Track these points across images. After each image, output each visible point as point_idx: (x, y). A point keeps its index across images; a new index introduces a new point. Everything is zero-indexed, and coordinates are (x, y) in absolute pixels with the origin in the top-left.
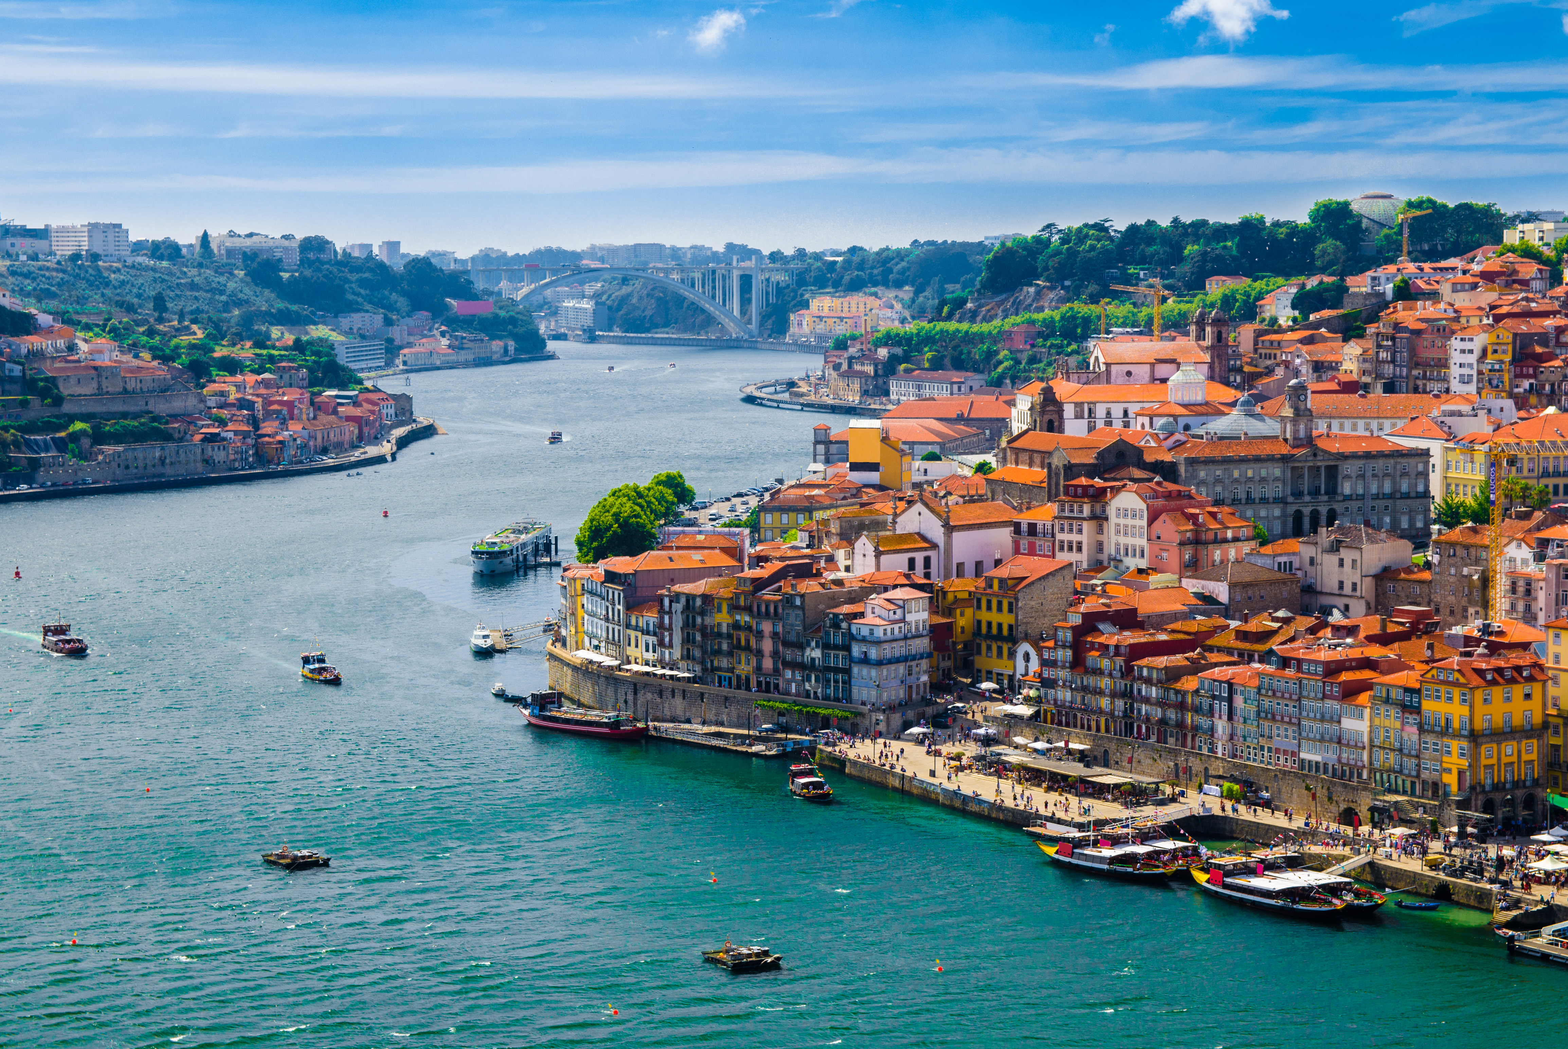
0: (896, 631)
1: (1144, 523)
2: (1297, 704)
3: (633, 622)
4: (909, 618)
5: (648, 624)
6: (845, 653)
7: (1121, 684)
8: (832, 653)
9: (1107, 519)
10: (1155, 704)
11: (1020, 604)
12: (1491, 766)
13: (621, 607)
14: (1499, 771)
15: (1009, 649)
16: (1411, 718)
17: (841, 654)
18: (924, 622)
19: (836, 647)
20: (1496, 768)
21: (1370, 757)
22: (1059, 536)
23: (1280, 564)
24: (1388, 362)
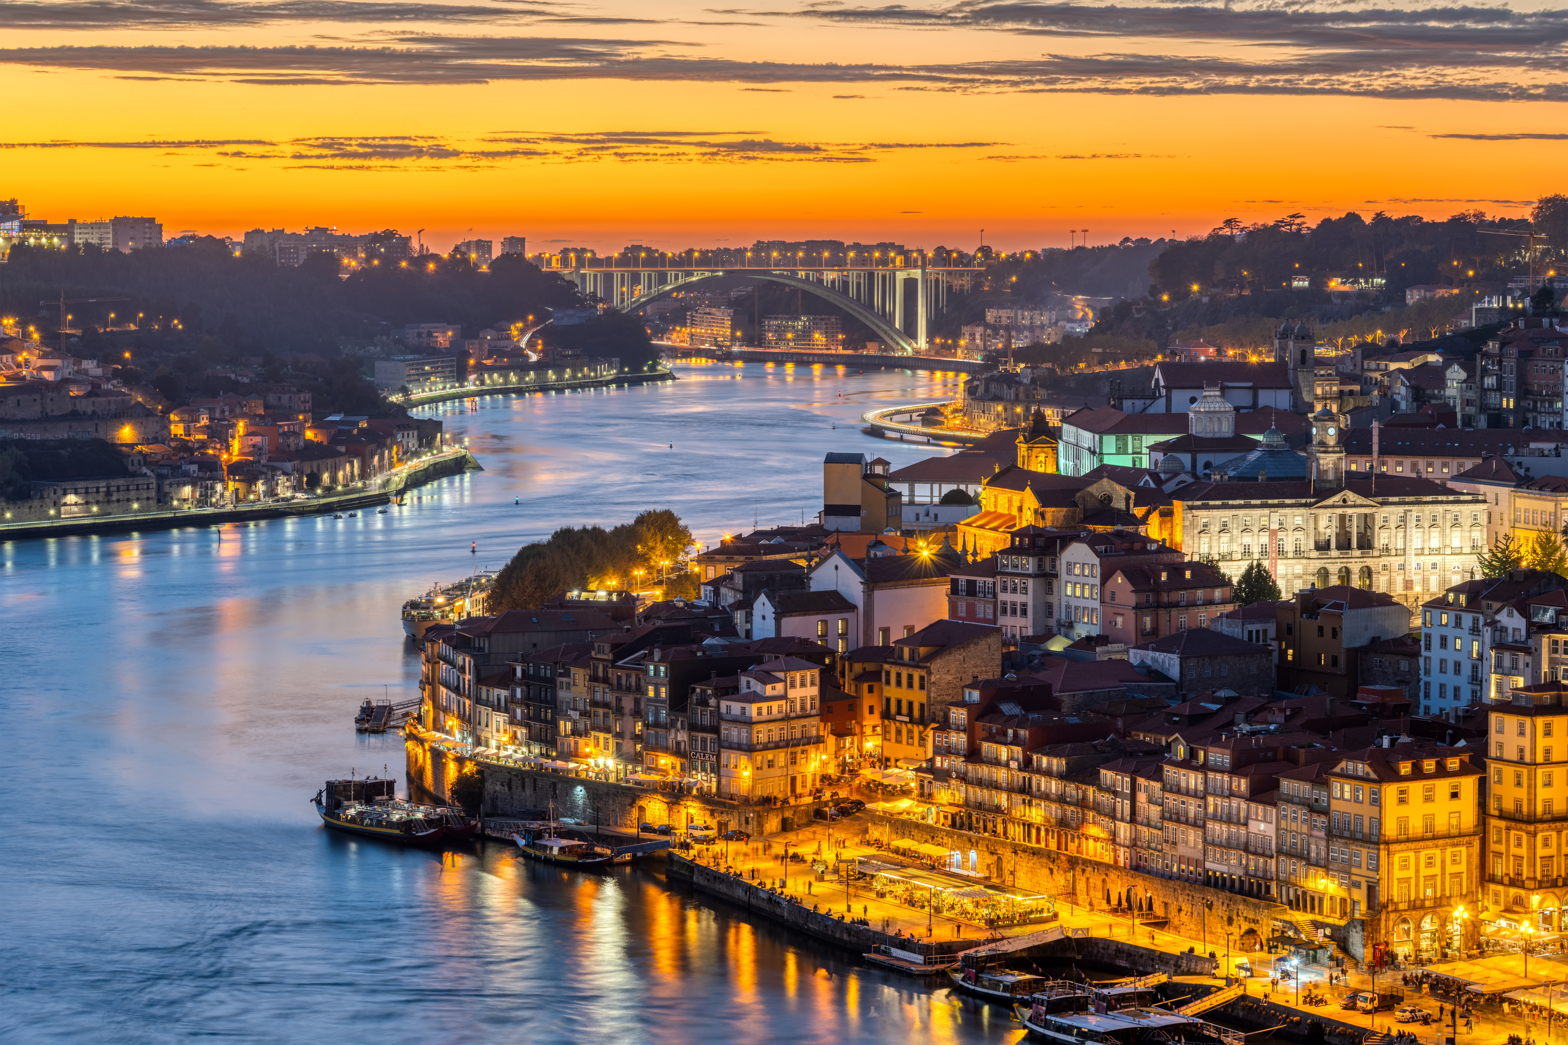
0: (775, 710)
1: (1097, 581)
2: (1201, 802)
3: (484, 696)
4: (792, 693)
5: (499, 700)
6: (714, 736)
7: (1020, 777)
8: (700, 735)
9: (1056, 576)
10: (1055, 801)
11: (933, 679)
12: (1407, 880)
13: (471, 677)
14: (1417, 885)
15: (920, 733)
16: (1321, 820)
17: (709, 736)
18: (812, 699)
19: (704, 729)
20: (1413, 882)
21: (1277, 868)
22: (1002, 597)
23: (1250, 632)
24: (1494, 390)
